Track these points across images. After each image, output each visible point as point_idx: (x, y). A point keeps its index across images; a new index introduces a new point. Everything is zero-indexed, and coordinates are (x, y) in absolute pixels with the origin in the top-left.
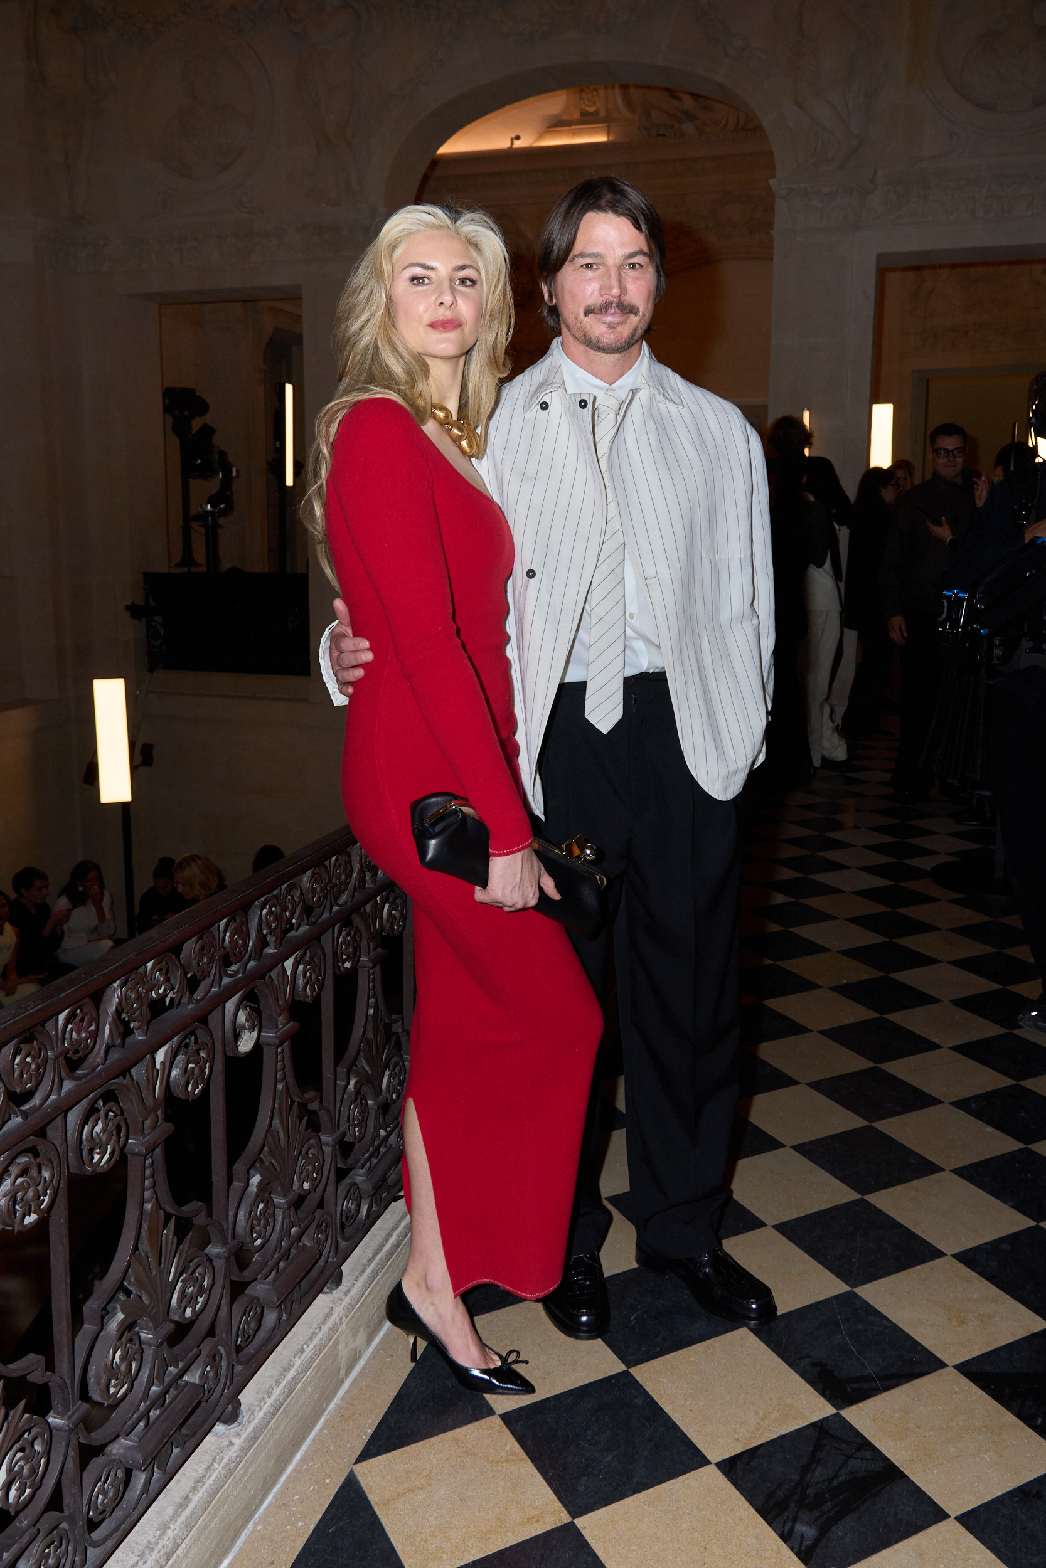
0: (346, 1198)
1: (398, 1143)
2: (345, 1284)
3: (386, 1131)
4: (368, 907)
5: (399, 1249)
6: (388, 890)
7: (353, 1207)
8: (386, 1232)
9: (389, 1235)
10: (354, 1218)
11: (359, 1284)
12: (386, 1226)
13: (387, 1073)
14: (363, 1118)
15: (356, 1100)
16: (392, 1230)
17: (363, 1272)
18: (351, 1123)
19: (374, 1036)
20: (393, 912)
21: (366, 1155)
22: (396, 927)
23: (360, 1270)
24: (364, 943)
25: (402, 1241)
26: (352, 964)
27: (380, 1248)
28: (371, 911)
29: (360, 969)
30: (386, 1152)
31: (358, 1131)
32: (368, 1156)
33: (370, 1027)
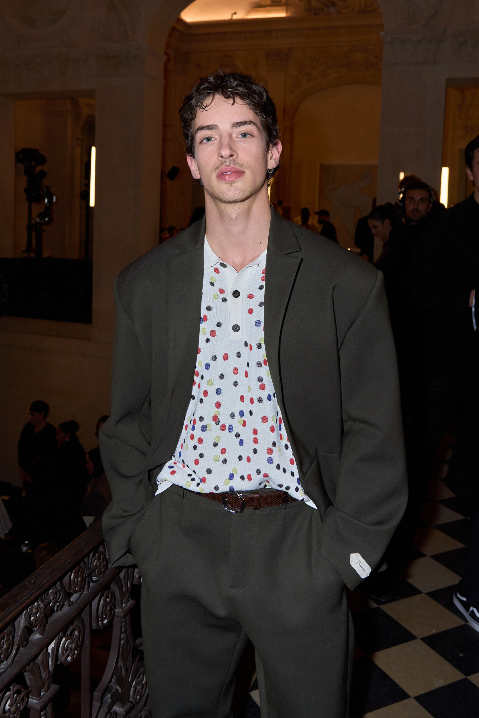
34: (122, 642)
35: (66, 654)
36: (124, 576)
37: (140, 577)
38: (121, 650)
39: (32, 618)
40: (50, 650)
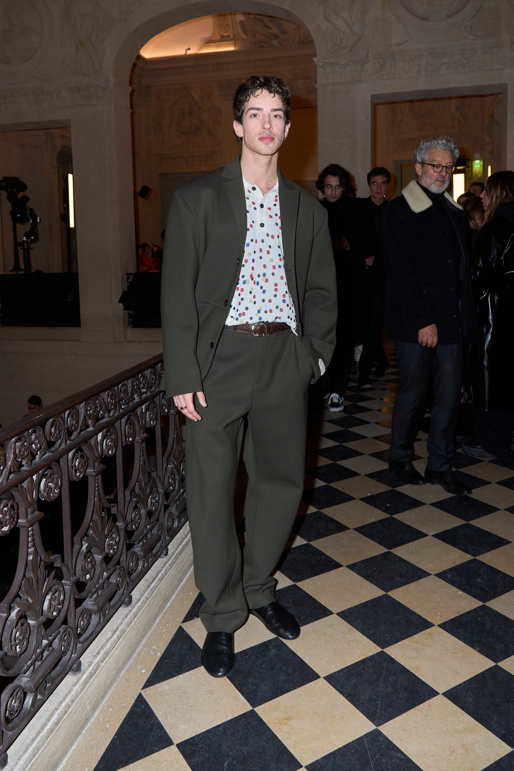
0: (11, 697)
1: (60, 645)
2: (10, 764)
3: (48, 640)
4: (25, 484)
5: (59, 725)
6: (44, 469)
7: (16, 705)
8: (50, 713)
9: (52, 715)
10: (18, 712)
11: (21, 762)
12: (51, 708)
13: (48, 597)
14: (23, 637)
15: (17, 625)
16: (54, 710)
17: (26, 751)
18: (13, 643)
19: (34, 575)
20: (49, 484)
21: (29, 663)
22: (52, 495)
23: (24, 749)
24: (22, 510)
25: (62, 717)
26: (10, 528)
27: (42, 728)
28: (28, 487)
29: (21, 528)
30: (49, 654)
31: (19, 648)
32: (31, 663)
33: (30, 567)
34: (141, 463)
35: (108, 448)
36: (140, 415)
37: (150, 420)
38: (141, 467)
39: (88, 413)
40: (99, 440)
